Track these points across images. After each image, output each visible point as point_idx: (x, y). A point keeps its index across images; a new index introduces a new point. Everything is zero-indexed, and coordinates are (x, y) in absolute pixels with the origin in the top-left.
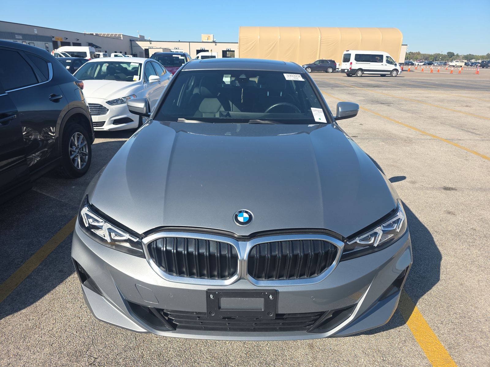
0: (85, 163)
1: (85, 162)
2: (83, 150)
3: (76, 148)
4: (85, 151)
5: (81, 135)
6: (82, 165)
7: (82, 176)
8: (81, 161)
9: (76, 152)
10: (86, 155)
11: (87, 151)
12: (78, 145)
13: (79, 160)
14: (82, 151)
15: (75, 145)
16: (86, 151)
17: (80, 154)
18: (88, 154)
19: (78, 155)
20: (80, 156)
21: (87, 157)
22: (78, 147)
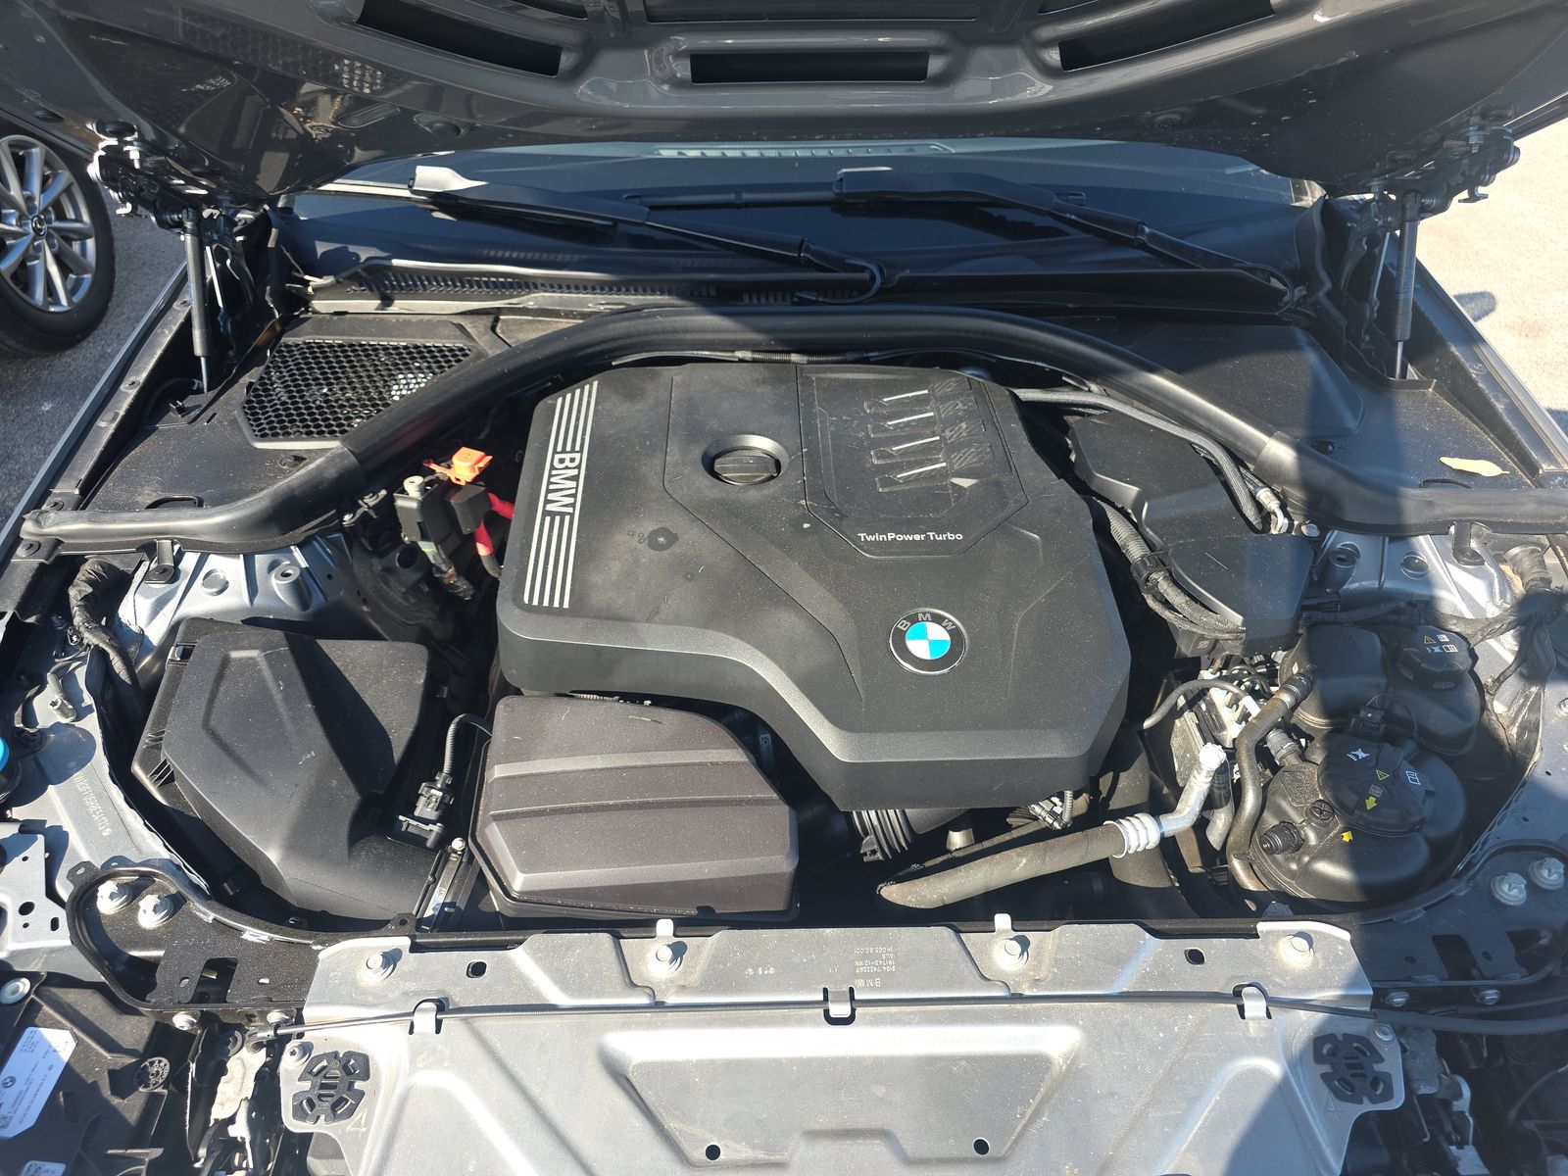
0: (88, 277)
1: (87, 272)
2: (61, 217)
3: (21, 218)
4: (73, 217)
5: (35, 146)
6: (71, 292)
7: (83, 339)
8: (65, 270)
9: (26, 234)
10: (82, 236)
11: (86, 218)
12: (29, 199)
13: (54, 270)
14: (56, 224)
15: (13, 204)
16: (78, 219)
17: (49, 237)
18: (92, 231)
19: (38, 249)
20: (51, 246)
21: (91, 243)
22: (31, 209)
